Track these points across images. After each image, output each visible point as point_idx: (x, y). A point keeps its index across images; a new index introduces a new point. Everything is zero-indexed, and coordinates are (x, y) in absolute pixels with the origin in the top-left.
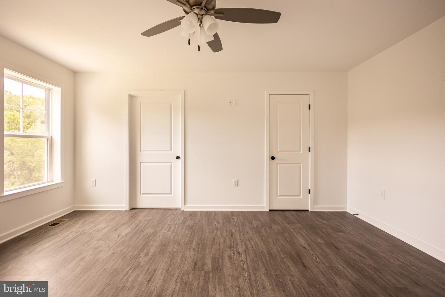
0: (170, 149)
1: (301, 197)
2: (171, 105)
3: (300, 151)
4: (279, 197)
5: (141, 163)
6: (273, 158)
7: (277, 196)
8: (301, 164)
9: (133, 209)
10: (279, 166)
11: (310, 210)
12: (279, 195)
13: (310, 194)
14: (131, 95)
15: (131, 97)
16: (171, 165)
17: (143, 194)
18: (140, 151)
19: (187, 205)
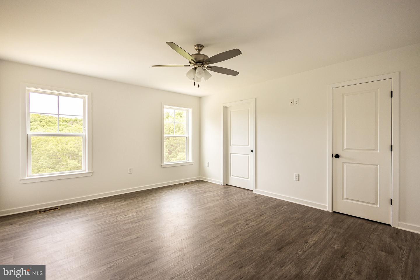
0: (247, 144)
1: (378, 206)
2: (249, 110)
3: (377, 151)
4: (345, 200)
5: (231, 154)
6: (337, 156)
7: (343, 198)
8: (378, 166)
9: (227, 185)
10: (345, 165)
11: (392, 226)
12: (345, 198)
13: (391, 205)
14: (225, 107)
15: (226, 108)
16: (249, 156)
17: (232, 176)
18: (231, 145)
19: (258, 190)
